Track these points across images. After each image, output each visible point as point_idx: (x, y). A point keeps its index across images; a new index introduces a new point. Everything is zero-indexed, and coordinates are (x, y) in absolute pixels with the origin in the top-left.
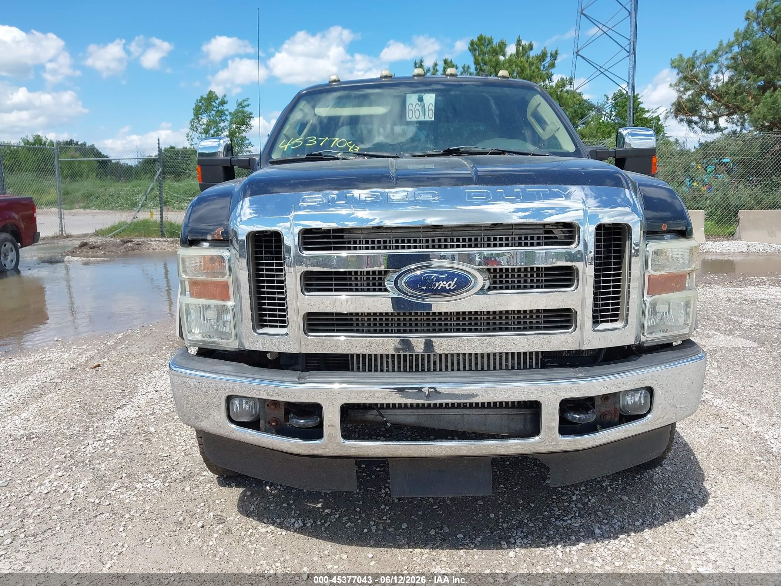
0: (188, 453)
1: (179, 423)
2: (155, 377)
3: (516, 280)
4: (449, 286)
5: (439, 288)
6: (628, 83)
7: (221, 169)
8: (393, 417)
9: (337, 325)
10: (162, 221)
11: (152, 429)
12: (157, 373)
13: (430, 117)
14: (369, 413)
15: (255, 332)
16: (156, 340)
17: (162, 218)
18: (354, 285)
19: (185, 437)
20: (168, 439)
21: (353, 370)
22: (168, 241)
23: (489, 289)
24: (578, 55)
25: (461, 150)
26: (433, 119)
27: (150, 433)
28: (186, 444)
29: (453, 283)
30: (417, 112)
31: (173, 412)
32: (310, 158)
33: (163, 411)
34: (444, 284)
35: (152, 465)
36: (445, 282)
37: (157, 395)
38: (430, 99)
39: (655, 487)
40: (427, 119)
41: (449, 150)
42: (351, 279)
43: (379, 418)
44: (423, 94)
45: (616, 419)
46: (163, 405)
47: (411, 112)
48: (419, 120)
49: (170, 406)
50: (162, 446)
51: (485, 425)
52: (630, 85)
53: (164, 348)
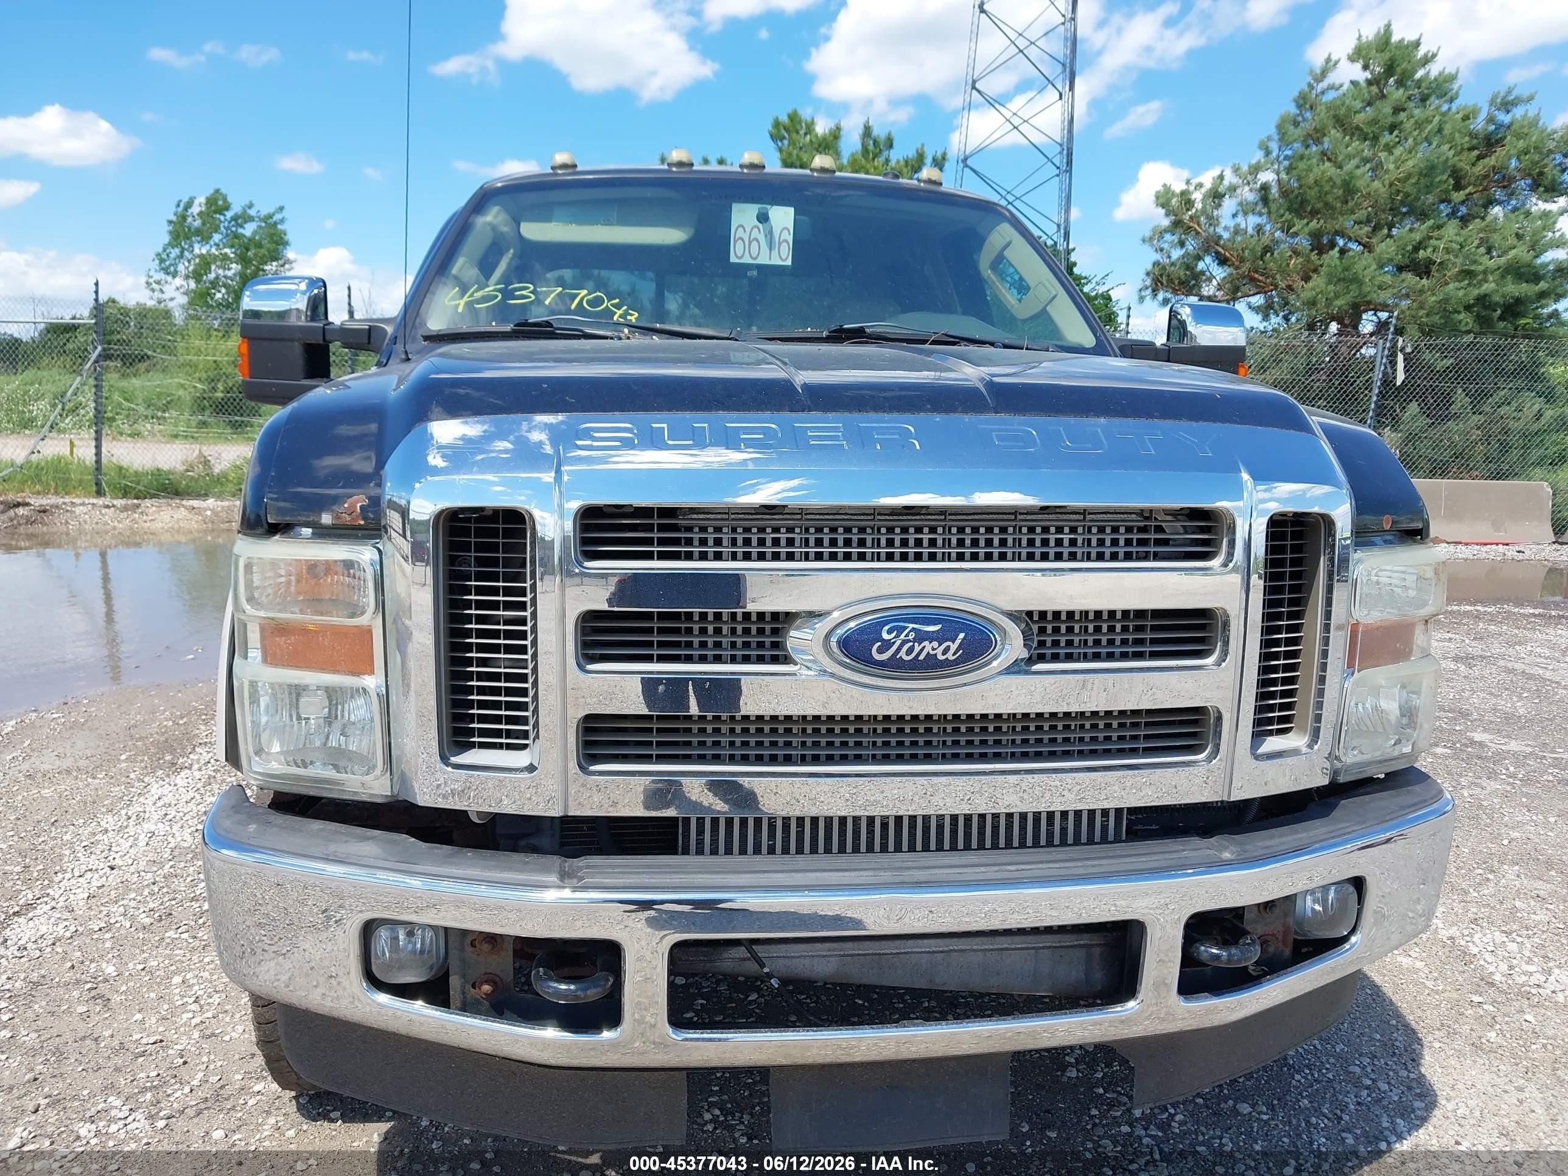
0: (208, 1032)
1: (177, 952)
2: (106, 831)
3: (1090, 640)
4: (945, 652)
5: (921, 657)
6: (1059, 226)
7: (297, 349)
8: (781, 962)
9: (660, 744)
10: (98, 461)
11: (110, 970)
12: (109, 821)
13: (783, 257)
14: (725, 955)
15: (447, 764)
16: (100, 737)
17: (98, 454)
18: (696, 645)
19: (196, 988)
20: (153, 995)
21: (686, 852)
22: (114, 506)
23: (1030, 661)
24: (967, 166)
25: (868, 330)
26: (789, 262)
27: (106, 981)
28: (201, 1007)
29: (954, 647)
30: (754, 244)
31: (160, 920)
32: (523, 332)
33: (133, 918)
34: (934, 649)
35: (117, 1069)
36: (935, 644)
37: (114, 878)
38: (783, 217)
39: (1297, 1077)
40: (776, 261)
41: (841, 330)
42: (689, 631)
43: (752, 967)
44: (768, 207)
45: (1287, 952)
46: (133, 904)
47: (740, 244)
48: (759, 261)
49: (151, 905)
50: (139, 1017)
51: (998, 974)
52: (1062, 231)
53: (123, 757)
